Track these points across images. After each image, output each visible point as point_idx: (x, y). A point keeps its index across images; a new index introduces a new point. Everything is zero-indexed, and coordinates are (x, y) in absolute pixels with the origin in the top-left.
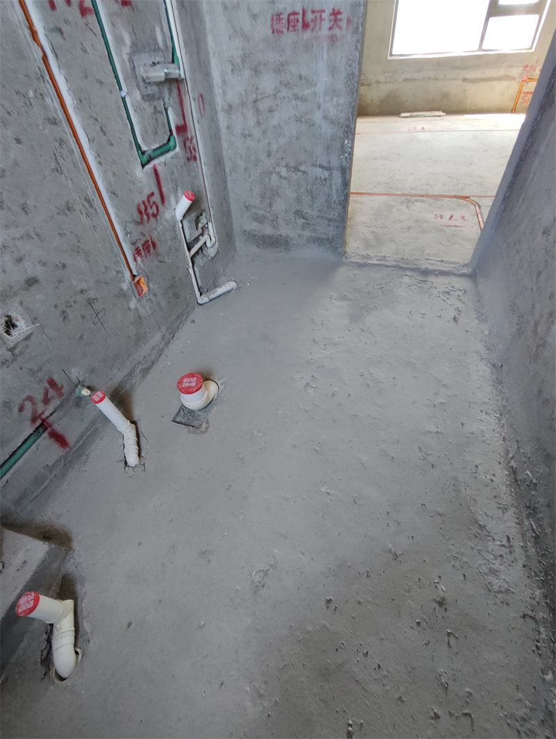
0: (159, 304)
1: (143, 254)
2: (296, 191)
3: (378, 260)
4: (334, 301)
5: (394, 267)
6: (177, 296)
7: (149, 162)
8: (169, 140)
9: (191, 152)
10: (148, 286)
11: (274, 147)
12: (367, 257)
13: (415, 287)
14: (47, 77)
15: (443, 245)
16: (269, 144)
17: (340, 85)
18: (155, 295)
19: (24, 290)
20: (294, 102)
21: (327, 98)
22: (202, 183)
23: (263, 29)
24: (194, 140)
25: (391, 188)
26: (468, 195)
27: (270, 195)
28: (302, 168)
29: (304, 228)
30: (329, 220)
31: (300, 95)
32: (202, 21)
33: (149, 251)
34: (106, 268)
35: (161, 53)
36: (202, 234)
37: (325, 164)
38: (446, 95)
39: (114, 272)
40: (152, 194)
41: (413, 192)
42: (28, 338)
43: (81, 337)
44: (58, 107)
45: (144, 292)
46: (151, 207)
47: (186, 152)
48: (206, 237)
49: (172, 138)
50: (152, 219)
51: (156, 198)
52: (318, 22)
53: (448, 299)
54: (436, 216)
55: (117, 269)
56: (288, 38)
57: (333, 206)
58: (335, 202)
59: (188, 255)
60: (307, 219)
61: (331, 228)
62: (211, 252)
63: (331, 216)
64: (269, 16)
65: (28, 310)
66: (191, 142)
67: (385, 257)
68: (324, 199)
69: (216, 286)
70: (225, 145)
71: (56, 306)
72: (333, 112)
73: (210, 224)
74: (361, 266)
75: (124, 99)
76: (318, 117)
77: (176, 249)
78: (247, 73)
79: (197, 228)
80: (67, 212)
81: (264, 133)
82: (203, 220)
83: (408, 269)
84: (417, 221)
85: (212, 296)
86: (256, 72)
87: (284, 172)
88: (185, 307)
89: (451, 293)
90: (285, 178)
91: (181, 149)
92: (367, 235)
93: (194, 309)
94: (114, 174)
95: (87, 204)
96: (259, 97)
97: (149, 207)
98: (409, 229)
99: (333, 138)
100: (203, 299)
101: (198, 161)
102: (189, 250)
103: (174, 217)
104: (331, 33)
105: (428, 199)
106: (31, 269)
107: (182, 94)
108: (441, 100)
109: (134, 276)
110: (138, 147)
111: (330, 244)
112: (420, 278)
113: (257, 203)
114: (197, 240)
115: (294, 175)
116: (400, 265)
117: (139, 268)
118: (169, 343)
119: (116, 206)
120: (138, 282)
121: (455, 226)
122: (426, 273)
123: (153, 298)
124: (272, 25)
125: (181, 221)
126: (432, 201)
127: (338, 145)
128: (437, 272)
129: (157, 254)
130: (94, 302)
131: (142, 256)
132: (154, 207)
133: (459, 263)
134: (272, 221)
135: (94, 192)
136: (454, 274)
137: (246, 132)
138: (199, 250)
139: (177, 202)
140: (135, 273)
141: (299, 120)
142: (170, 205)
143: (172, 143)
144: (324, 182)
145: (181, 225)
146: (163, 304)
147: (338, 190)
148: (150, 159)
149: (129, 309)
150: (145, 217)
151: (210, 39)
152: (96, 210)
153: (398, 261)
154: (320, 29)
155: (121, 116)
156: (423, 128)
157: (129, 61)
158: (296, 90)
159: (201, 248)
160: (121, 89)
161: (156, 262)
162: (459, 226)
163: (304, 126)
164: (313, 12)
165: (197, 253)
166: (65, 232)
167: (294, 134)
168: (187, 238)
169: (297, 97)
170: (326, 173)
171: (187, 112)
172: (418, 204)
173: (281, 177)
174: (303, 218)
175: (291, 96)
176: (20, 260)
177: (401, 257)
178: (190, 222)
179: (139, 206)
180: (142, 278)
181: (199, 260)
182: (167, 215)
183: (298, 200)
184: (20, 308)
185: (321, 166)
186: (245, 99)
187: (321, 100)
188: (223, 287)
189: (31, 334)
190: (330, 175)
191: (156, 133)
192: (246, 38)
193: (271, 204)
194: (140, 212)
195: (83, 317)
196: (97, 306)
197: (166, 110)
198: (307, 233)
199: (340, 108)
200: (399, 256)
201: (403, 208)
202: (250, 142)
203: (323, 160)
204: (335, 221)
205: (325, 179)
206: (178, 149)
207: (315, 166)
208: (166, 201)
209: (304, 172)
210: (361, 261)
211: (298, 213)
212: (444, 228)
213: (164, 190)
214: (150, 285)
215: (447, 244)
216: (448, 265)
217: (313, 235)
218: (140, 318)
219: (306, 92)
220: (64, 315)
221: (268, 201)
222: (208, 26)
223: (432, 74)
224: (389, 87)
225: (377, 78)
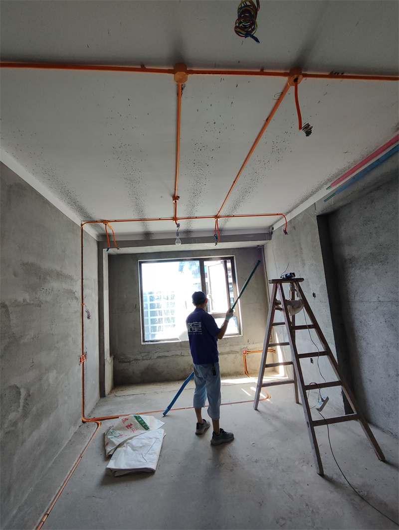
223: (179, 353)
224: (147, 363)
225: (135, 357)
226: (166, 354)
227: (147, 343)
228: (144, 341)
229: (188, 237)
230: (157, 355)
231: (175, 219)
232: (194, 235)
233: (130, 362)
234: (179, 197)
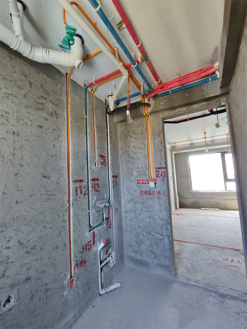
0: (79, 293)
1: (79, 266)
2: (150, 242)
3: (195, 282)
4: (170, 308)
5: (204, 288)
6: (89, 289)
7: (92, 230)
8: (102, 222)
9: (109, 225)
10: (76, 283)
11: (141, 225)
12: (188, 279)
13: (217, 305)
14: (68, 211)
15: (230, 278)
16: (139, 224)
17: (163, 209)
18: (78, 288)
19: (23, 283)
20: (148, 212)
21: (159, 212)
22: (112, 236)
23: (138, 194)
24: (112, 222)
25: (199, 240)
26: (239, 249)
27: (140, 242)
28: (152, 234)
29: (154, 259)
30: (166, 257)
31: (150, 210)
32: (120, 191)
33: (82, 265)
34: (61, 273)
35: (105, 200)
36: (109, 257)
37: (161, 233)
38: (218, 204)
39: (63, 275)
40: (90, 241)
41: (210, 244)
42: (10, 310)
43: (34, 312)
44: (68, 217)
45: (73, 286)
46: (88, 246)
47: (108, 225)
48: (110, 258)
49: (103, 222)
50: (87, 251)
51: (92, 243)
52: (154, 193)
53: (239, 318)
54: (224, 259)
55: (65, 273)
56: (145, 196)
57: (166, 250)
58: (167, 249)
59: (100, 267)
60: (155, 255)
61: (167, 261)
62: (112, 265)
63: (166, 255)
64: (139, 191)
65: (19, 293)
66: (110, 222)
67: (198, 281)
68: (162, 247)
69: (111, 284)
70: (123, 222)
71: (31, 292)
72: (161, 217)
73: (113, 252)
74: (186, 285)
75: (89, 213)
76: (156, 217)
77: (95, 264)
78: (132, 203)
79: (106, 254)
80: (56, 249)
81: (137, 220)
82: (110, 250)
83: (212, 291)
84: (214, 260)
85: (107, 290)
86: (135, 203)
87: (145, 234)
88: (91, 296)
89: (240, 313)
90: (145, 236)
91: (106, 225)
92: (188, 265)
93: (96, 298)
94: (78, 235)
95: (64, 246)
96: (136, 210)
97: (87, 246)
98: (210, 265)
99: (163, 225)
100: (102, 292)
101: (112, 228)
102: (101, 264)
103: (97, 250)
104: (158, 196)
105: (218, 249)
106: (31, 273)
107: (110, 209)
108: (217, 205)
109: (71, 277)
110: (90, 225)
111: (168, 268)
112: (220, 299)
113: (134, 245)
114: (106, 259)
115: (149, 236)
116: (207, 288)
117: (75, 273)
118: (77, 320)
119: (74, 246)
120: (73, 280)
121: (235, 266)
122: (223, 296)
123: (76, 289)
124: (140, 193)
125: (100, 251)
126: (220, 250)
127: (165, 227)
128: (229, 297)
129: (85, 266)
130: (48, 290)
131: (78, 268)
132: (90, 246)
133: (241, 292)
134: (141, 253)
135: (68, 241)
136: (240, 299)
137: (131, 219)
138: (106, 264)
139: (100, 244)
140: (72, 276)
141: (150, 217)
142: (97, 245)
143: (102, 223)
144: (161, 240)
145: (99, 253)
146: (81, 293)
147: (167, 244)
148: (93, 229)
149: (63, 295)
150: (85, 250)
151: (122, 195)
152: (66, 248)
153: (206, 285)
154: (155, 195)
155: (86, 217)
156: (211, 215)
157: (94, 203)
158: (148, 209)
159: (107, 263)
160: (89, 210)
161: (84, 270)
162: (237, 267)
163: (152, 220)
164: (152, 191)
165: (105, 265)
166: (51, 257)
167: (148, 222)
168: (101, 259)
169: (149, 211)
170: (162, 237)
171: (111, 214)
172: (213, 251)
173: (144, 236)
174: (154, 254)
175: (147, 211)
176: (29, 269)
177: (207, 282)
178: (104, 252)
179: (83, 246)
180: (75, 279)
181: (105, 269)
182: (94, 249)
183: (151, 246)
184: (16, 292)
185: (159, 234)
186: (131, 210)
187: (157, 213)
188: (114, 285)
189: (13, 307)
190: (164, 238)
191: (97, 221)
192: (133, 195)
193: (140, 246)
194: (83, 248)
195: (40, 299)
196: (49, 293)
197: (103, 214)
198: (156, 261)
199: (164, 216)
200: (206, 281)
201: (206, 252)
202: (132, 222)
203: (160, 232)
204: (168, 257)
205: (162, 239)
206: (104, 225)
207: (157, 233)
208: (95, 244)
209: (153, 235)
210: (185, 281)
211: (151, 251)
212: (230, 267)
213: (95, 239)
214: (78, 282)
215: (233, 277)
216: (235, 293)
217: (159, 262)
218: (66, 301)
219: (152, 210)
220: (32, 298)
221: (139, 244)
222: (122, 192)
223: (210, 197)
224: (194, 200)
225: (188, 197)
226: (204, 197)
227: (194, 192)
228: (192, 191)
229: (213, 143)
230: (199, 197)
231: (205, 138)
232: (216, 142)
233: (186, 199)
234: (206, 132)
